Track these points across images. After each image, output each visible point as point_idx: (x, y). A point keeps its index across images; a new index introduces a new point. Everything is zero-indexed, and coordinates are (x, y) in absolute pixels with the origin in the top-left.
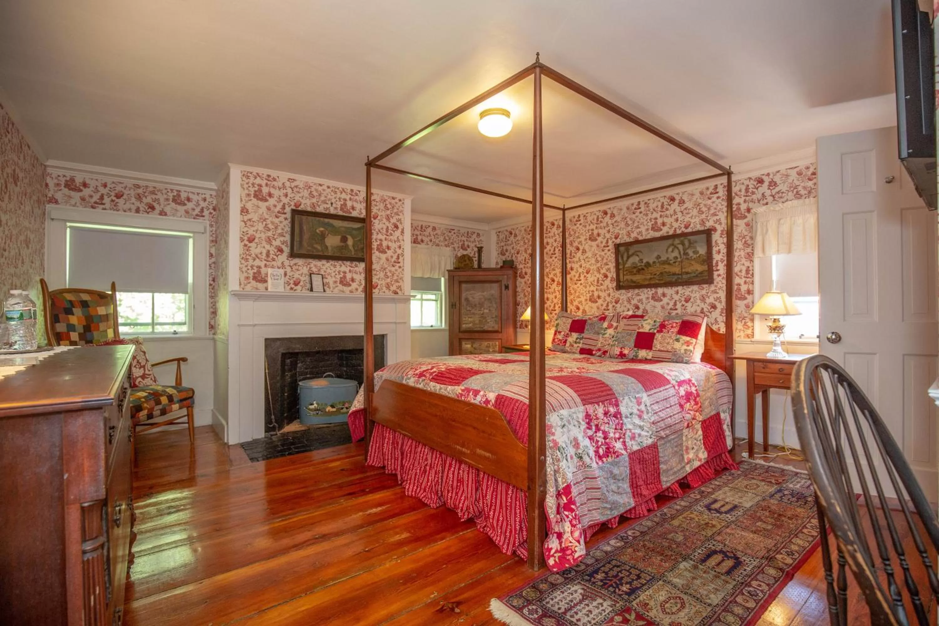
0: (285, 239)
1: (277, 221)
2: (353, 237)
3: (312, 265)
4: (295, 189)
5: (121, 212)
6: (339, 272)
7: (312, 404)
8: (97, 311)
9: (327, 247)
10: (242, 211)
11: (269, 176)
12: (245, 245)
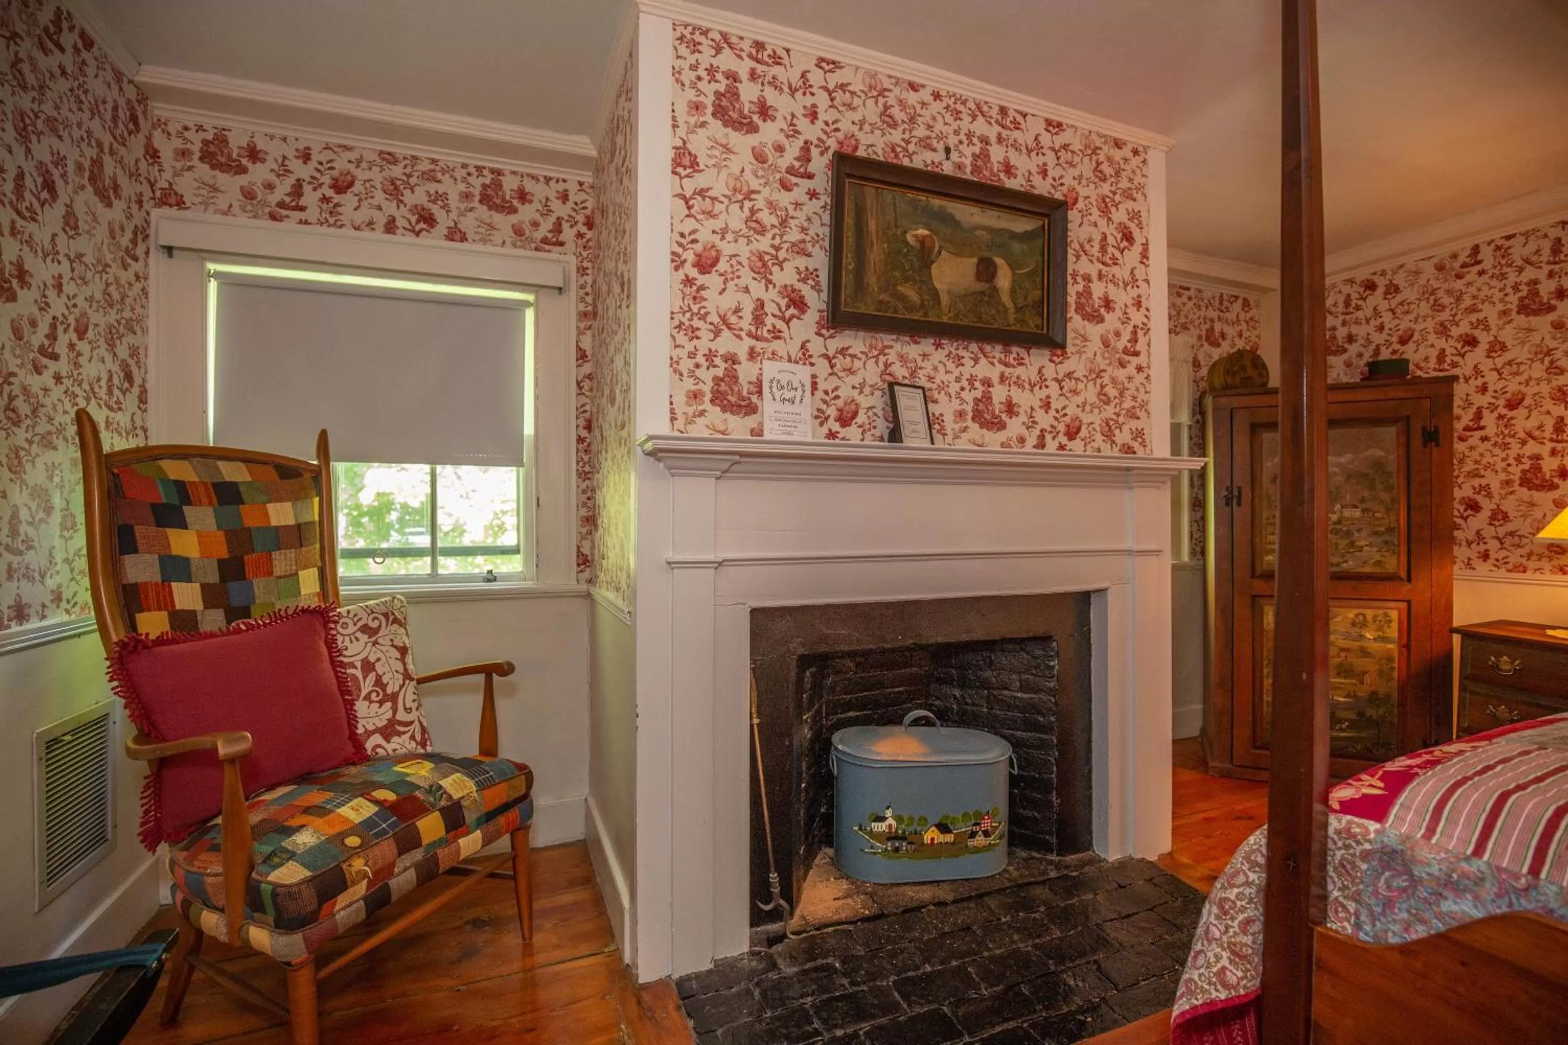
0: (811, 264)
1: (785, 199)
2: (1013, 265)
3: (892, 356)
4: (839, 96)
5: (348, 231)
6: (971, 380)
7: (882, 819)
8: (266, 515)
9: (935, 294)
10: (677, 163)
11: (759, 46)
12: (688, 281)
